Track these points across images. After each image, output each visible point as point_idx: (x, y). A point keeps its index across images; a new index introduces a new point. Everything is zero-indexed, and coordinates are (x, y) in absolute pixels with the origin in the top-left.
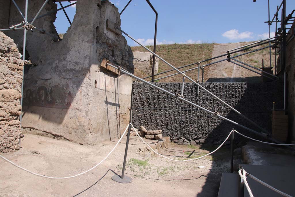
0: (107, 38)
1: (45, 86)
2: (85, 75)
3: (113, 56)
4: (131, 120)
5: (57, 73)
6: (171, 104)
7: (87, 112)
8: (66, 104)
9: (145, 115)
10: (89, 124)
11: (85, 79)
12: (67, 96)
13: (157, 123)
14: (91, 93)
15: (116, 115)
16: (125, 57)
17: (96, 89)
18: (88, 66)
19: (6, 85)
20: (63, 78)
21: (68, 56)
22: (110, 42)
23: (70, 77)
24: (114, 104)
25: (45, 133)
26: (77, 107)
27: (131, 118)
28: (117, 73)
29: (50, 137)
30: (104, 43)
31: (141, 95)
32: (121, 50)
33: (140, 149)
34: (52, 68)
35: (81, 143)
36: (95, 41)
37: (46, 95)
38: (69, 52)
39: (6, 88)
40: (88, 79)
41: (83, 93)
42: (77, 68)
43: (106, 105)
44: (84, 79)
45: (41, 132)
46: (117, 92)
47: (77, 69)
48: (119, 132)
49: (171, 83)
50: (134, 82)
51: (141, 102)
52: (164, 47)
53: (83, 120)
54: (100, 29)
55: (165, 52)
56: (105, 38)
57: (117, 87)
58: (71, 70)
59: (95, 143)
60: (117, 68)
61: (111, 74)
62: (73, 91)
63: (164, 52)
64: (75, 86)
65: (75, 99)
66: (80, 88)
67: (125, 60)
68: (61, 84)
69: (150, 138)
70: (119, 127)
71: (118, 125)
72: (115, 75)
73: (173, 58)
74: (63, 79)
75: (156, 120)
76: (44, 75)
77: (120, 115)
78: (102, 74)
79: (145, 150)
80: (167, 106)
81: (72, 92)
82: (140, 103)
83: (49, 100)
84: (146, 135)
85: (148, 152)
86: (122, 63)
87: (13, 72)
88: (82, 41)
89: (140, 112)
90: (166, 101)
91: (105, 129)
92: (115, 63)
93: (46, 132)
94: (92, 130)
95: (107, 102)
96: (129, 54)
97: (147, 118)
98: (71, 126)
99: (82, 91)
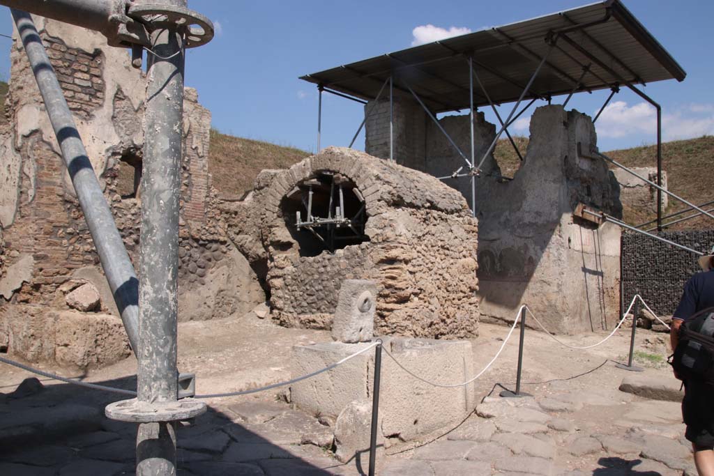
0: (580, 171)
1: (491, 250)
2: (553, 230)
3: (589, 194)
4: (623, 299)
5: (509, 230)
6: (699, 269)
7: (559, 285)
8: (526, 274)
9: (649, 290)
10: (563, 303)
11: (554, 236)
12: (526, 262)
13: (674, 303)
14: (564, 257)
15: (598, 290)
16: (607, 192)
17: (571, 251)
18: (557, 217)
19: (464, 253)
20: (518, 237)
21: (524, 203)
22: (585, 175)
23: (530, 235)
24: (595, 273)
25: (493, 320)
26: (543, 279)
27: (623, 297)
28: (597, 221)
29: (503, 325)
30: (577, 179)
31: (638, 255)
32: (600, 182)
33: (647, 340)
34: (499, 223)
35: (553, 332)
36: (565, 178)
37: (493, 263)
38: (525, 197)
39: (465, 257)
40: (558, 236)
41: (552, 258)
42: (540, 221)
43: (584, 273)
44: (551, 236)
45: (487, 318)
46: (598, 253)
47: (540, 223)
48: (604, 320)
49: (695, 231)
50: (623, 232)
51: (640, 266)
52: (678, 147)
53: (553, 297)
54: (569, 158)
55: (679, 159)
56: (578, 172)
57: (599, 243)
58: (531, 225)
59: (573, 333)
60: (601, 216)
61: (587, 224)
62: (536, 255)
63: (677, 159)
64: (539, 247)
65: (538, 266)
66: (547, 250)
67: (608, 199)
68: (516, 246)
69: (662, 330)
70: (603, 311)
71: (602, 307)
72: (593, 226)
73: (699, 171)
74: (518, 239)
75: (671, 299)
76: (488, 233)
77: (605, 290)
78: (576, 226)
79: (655, 341)
80: (690, 272)
81: (534, 257)
82: (638, 270)
83: (498, 271)
84: (653, 326)
85: (662, 345)
86: (603, 204)
87: (469, 236)
88: (546, 180)
89: (638, 285)
90: (688, 264)
91: (584, 313)
92: (593, 206)
93: (496, 318)
94: (568, 312)
95: (585, 270)
96: (612, 185)
97: (652, 295)
98: (535, 307)
99: (551, 255)
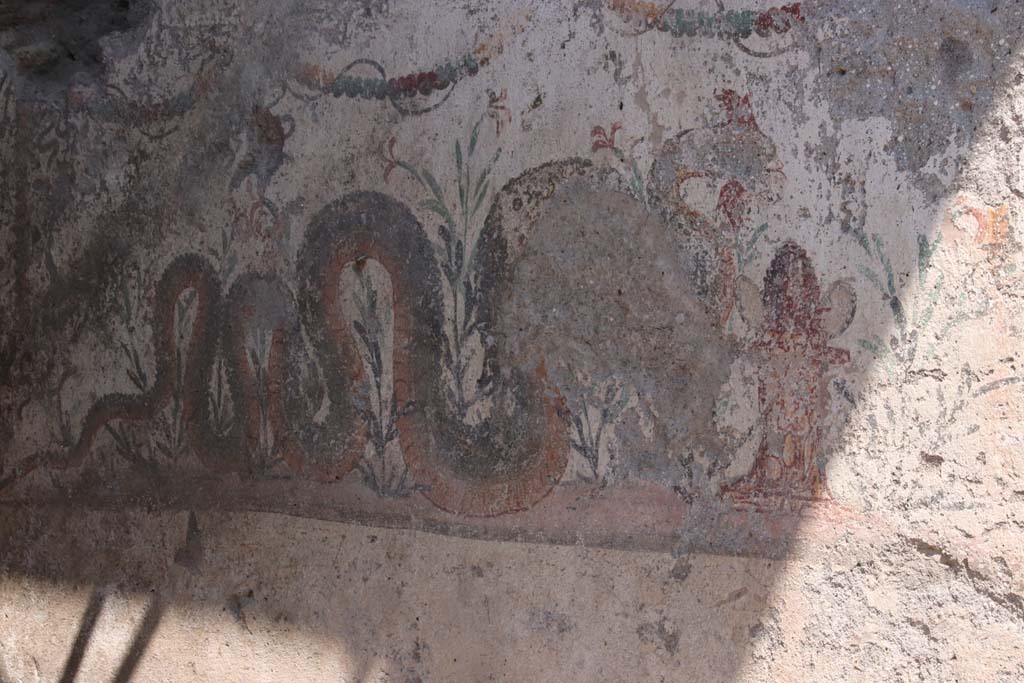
1: (400, 188)
8: (741, 464)
12: (740, 325)
20: (657, 22)
37: (426, 333)
62: (851, 226)
64: (881, 129)
65: (886, 368)
68: (635, 124)
74: (656, 45)
81: (829, 257)
83: (471, 419)
